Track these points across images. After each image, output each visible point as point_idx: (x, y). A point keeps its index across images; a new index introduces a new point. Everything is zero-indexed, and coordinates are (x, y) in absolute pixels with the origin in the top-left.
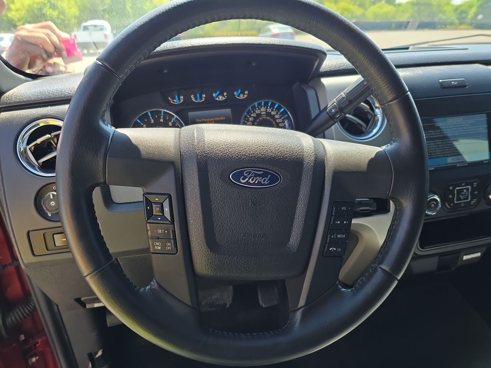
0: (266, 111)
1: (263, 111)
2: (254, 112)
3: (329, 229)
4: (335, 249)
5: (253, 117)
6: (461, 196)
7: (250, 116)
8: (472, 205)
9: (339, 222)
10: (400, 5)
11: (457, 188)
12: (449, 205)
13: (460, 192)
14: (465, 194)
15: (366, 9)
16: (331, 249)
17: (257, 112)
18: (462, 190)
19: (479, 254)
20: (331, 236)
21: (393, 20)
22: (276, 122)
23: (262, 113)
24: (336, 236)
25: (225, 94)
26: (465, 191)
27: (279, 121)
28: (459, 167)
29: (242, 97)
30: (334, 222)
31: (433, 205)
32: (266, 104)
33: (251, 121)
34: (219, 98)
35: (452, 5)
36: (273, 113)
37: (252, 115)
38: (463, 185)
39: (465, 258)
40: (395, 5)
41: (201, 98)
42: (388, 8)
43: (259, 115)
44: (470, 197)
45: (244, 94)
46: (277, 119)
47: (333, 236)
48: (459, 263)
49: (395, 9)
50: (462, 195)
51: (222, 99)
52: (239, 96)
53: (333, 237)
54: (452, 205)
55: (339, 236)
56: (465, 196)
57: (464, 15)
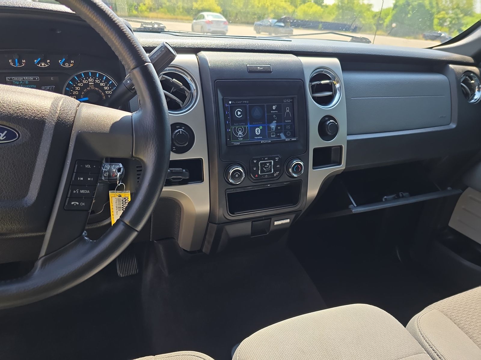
0: (94, 82)
1: (91, 82)
2: (81, 82)
3: (70, 185)
4: (78, 203)
5: (80, 86)
6: (264, 169)
7: (78, 86)
8: (275, 177)
9: (82, 179)
10: (327, 6)
11: (261, 162)
12: (254, 176)
13: (263, 165)
14: (268, 167)
15: (296, 7)
16: (72, 203)
17: (85, 82)
18: (265, 164)
19: (288, 221)
20: (72, 192)
21: (320, 20)
22: (105, 93)
23: (90, 83)
24: (79, 191)
25: (48, 61)
26: (268, 165)
27: (108, 92)
28: (263, 143)
29: (67, 65)
30: (76, 178)
31: (237, 176)
32: (94, 75)
33: (77, 90)
34: (41, 65)
35: (372, 12)
36: (102, 84)
37: (79, 85)
38: (266, 159)
39: (276, 223)
40: (322, 6)
41: (20, 63)
42: (316, 8)
43: (87, 85)
44: (272, 170)
45: (70, 63)
46: (107, 90)
47: (76, 191)
48: (272, 228)
49: (322, 10)
50: (266, 168)
51: (44, 66)
52: (64, 64)
53: (74, 192)
54: (257, 176)
55: (82, 191)
56: (269, 169)
57: (381, 22)
